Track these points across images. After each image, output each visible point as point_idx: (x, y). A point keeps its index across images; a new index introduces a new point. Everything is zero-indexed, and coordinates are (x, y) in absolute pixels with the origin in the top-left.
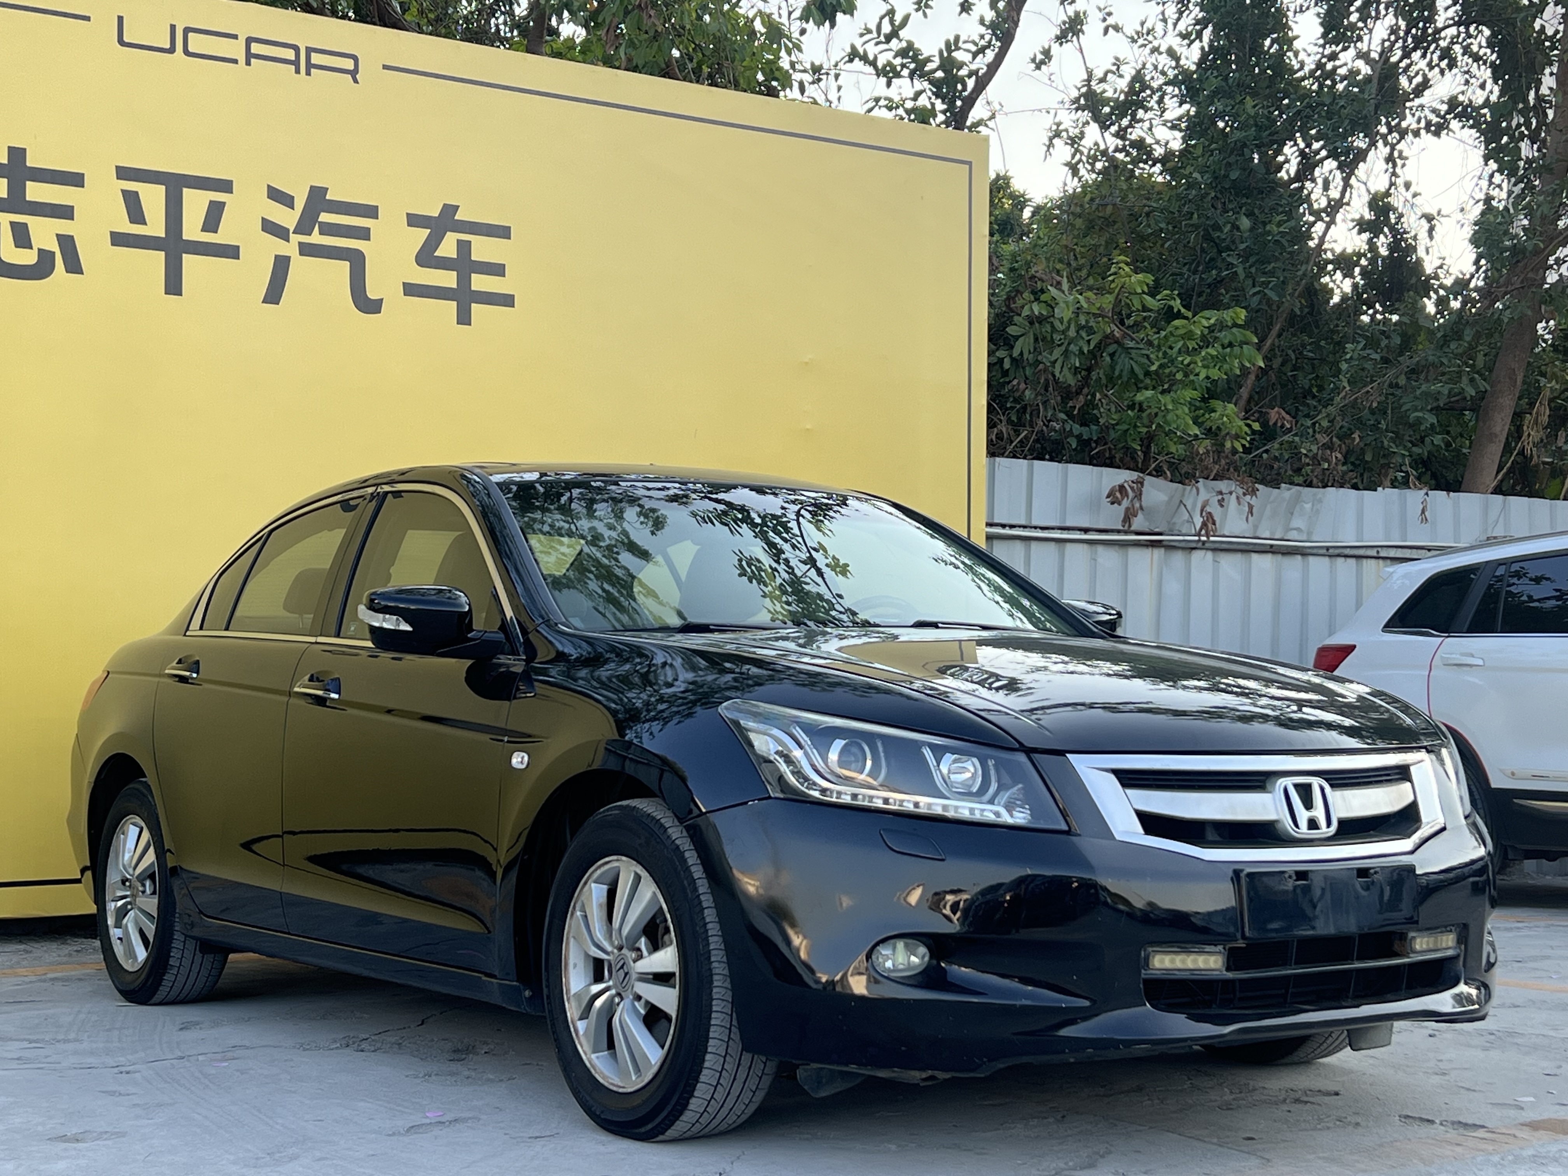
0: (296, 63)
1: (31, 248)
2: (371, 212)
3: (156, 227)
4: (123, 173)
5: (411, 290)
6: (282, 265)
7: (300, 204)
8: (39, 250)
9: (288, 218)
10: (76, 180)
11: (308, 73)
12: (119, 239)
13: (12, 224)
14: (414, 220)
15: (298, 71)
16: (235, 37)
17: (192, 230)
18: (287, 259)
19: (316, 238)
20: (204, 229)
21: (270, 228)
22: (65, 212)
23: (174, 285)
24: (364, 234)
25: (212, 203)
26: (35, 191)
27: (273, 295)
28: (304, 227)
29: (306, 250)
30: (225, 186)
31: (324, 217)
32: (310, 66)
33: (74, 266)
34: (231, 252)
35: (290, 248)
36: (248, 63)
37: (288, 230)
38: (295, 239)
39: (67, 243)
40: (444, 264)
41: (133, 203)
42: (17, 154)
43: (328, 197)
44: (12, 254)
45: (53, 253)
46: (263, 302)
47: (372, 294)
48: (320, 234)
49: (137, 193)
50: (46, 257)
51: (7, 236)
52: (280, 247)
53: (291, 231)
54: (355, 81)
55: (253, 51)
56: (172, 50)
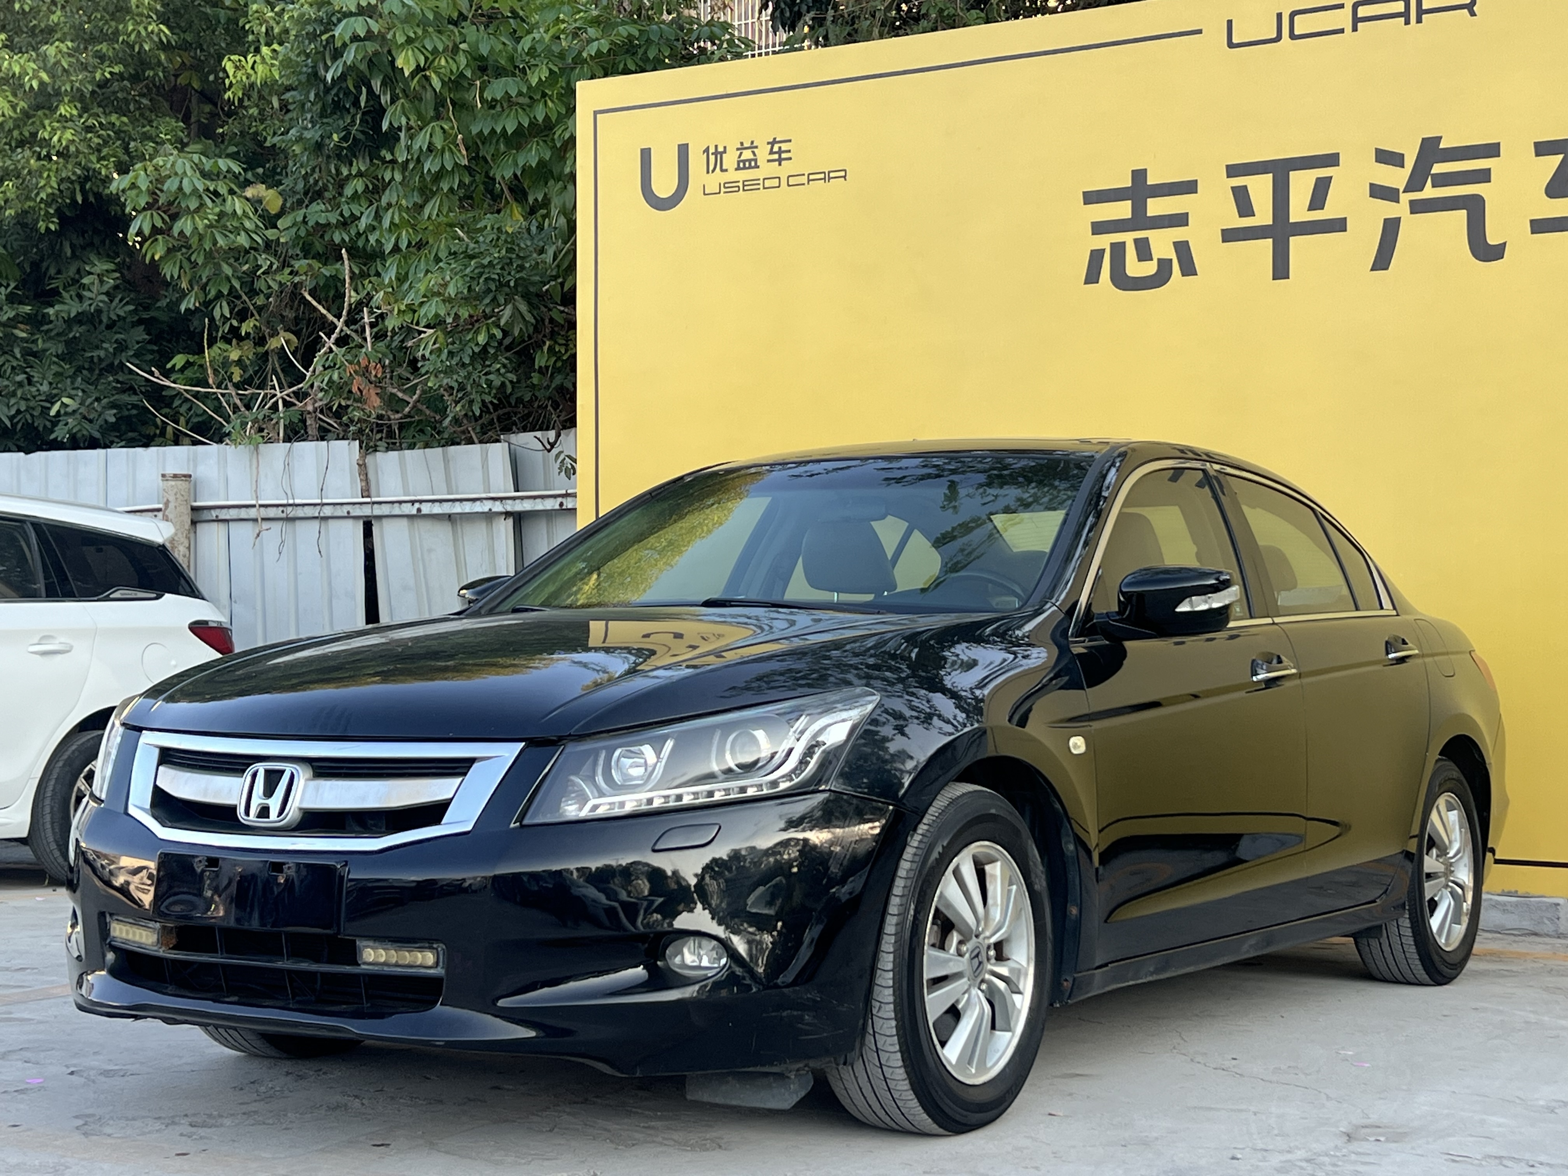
1: (1152, 259)
2: (1492, 150)
3: (1263, 215)
4: (1233, 171)
5: (1539, 226)
6: (1391, 228)
7: (1410, 162)
8: (1159, 260)
9: (1396, 178)
10: (1189, 187)
11: (1419, 21)
12: (1229, 235)
13: (1136, 241)
14: (1543, 149)
17: (1299, 211)
18: (1398, 220)
19: (1429, 192)
20: (1311, 208)
21: (1379, 192)
22: (1181, 220)
23: (1281, 270)
24: (1484, 176)
25: (1318, 180)
26: (1156, 207)
27: (1382, 261)
28: (1415, 183)
29: (1416, 207)
30: (1332, 160)
31: (1438, 168)
33: (1189, 269)
34: (1339, 225)
35: (1400, 209)
37: (1398, 190)
38: (1405, 198)
39: (1182, 248)
41: (1242, 199)
42: (1139, 175)
43: (1441, 146)
44: (1135, 268)
45: (1171, 260)
46: (1372, 270)
47: (1492, 239)
48: (1433, 186)
49: (1245, 187)
50: (1165, 266)
51: (1131, 253)
52: (1389, 209)
53: (1401, 190)
54: (1473, 14)
55: (1360, 15)
56: (1278, 38)
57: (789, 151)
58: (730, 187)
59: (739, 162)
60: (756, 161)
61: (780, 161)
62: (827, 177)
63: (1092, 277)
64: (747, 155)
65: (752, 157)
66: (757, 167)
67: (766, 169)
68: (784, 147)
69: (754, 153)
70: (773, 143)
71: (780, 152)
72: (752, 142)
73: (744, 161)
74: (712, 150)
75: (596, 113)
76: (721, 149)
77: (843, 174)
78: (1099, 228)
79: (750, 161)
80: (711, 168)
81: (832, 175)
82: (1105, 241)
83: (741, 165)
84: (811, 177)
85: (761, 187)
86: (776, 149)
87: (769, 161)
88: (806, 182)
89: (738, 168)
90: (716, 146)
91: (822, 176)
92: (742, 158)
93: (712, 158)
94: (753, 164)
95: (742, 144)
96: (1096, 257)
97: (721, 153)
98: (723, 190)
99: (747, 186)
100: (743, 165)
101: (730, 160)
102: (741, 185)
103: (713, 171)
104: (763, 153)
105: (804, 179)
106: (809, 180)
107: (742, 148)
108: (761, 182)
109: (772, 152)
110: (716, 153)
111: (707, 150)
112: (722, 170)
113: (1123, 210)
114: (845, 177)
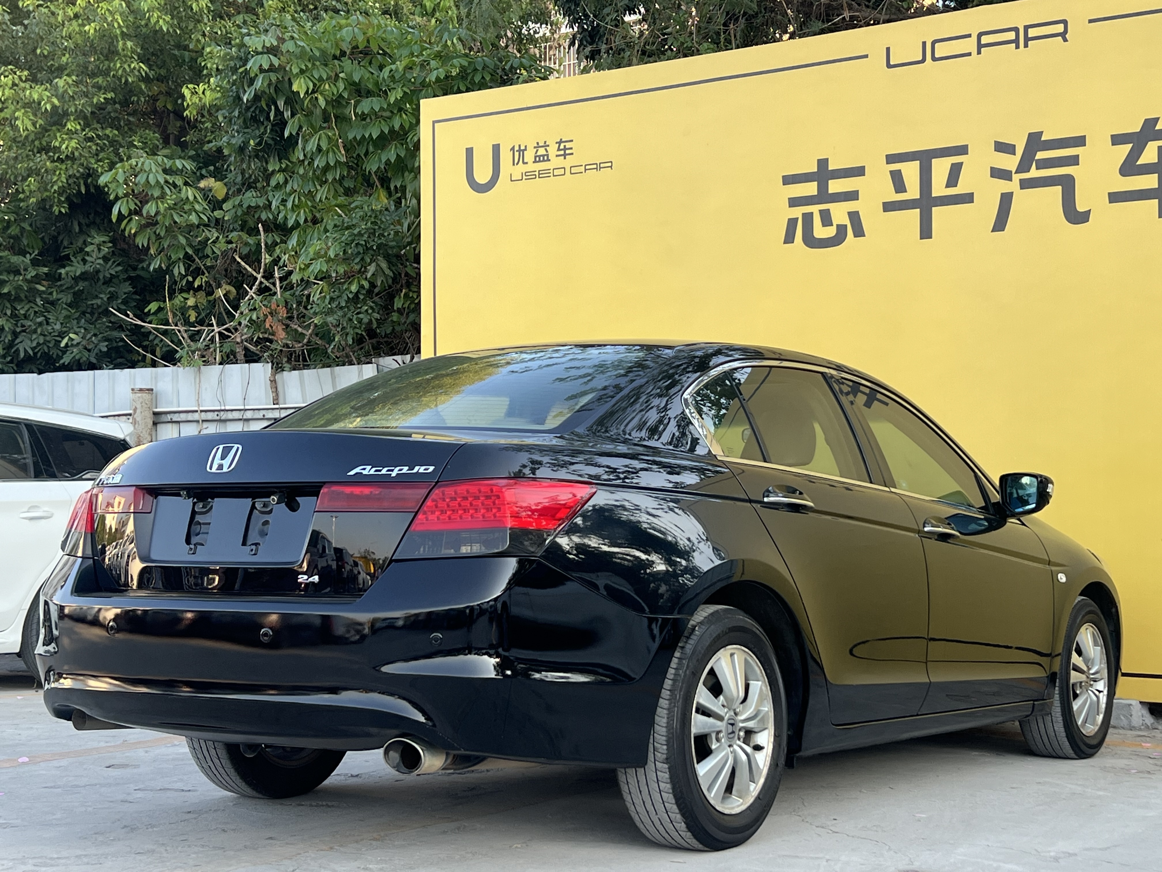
0: (1016, 41)
1: (832, 225)
2: (1080, 141)
3: (913, 192)
4: (891, 159)
5: (1115, 197)
6: (1006, 200)
7: (1020, 151)
8: (838, 226)
9: (1010, 162)
10: (859, 171)
11: (1026, 46)
12: (888, 207)
13: (821, 211)
14: (1117, 140)
15: (1017, 47)
16: (969, 36)
17: (939, 189)
18: (1011, 195)
19: (1034, 173)
20: (947, 186)
21: (998, 173)
22: (852, 196)
23: (926, 232)
24: (1074, 161)
25: (953, 165)
26: (835, 186)
27: (1000, 225)
28: (1024, 167)
29: (1025, 184)
30: (963, 150)
31: (1040, 155)
32: (1027, 39)
33: (859, 232)
34: (968, 198)
35: (1013, 186)
36: (979, 52)
37: (1011, 172)
38: (1016, 178)
39: (854, 217)
40: (1147, 169)
41: (897, 179)
42: (823, 163)
43: (1043, 139)
44: (820, 232)
45: (846, 226)
46: (992, 231)
47: (1081, 208)
48: (1037, 169)
49: (900, 171)
50: (842, 230)
51: (817, 220)
52: (1004, 186)
53: (1014, 172)
54: (1065, 40)
55: (983, 42)
56: (923, 60)
57: (571, 148)
58: (529, 176)
59: (536, 157)
60: (548, 156)
61: (565, 155)
62: (598, 167)
63: (789, 238)
64: (542, 151)
65: (545, 153)
66: (549, 160)
67: (555, 162)
68: (568, 145)
69: (546, 150)
70: (560, 143)
71: (565, 149)
72: (545, 142)
73: (539, 156)
74: (517, 148)
75: (434, 122)
76: (523, 148)
77: (610, 164)
78: (794, 202)
79: (543, 156)
80: (516, 161)
81: (602, 165)
82: (798, 212)
83: (537, 159)
84: (587, 167)
85: (551, 175)
86: (562, 147)
87: (557, 156)
88: (583, 170)
89: (535, 162)
90: (520, 146)
91: (595, 166)
92: (538, 154)
93: (517, 154)
94: (546, 158)
95: (538, 143)
96: (792, 223)
97: (523, 151)
98: (524, 177)
99: (541, 174)
100: (538, 159)
101: (529, 156)
102: (537, 173)
103: (517, 164)
104: (553, 150)
105: (582, 169)
106: (586, 170)
107: (538, 147)
108: (551, 171)
109: (559, 150)
110: (519, 150)
111: (513, 149)
112: (524, 163)
113: (811, 189)
114: (611, 167)
